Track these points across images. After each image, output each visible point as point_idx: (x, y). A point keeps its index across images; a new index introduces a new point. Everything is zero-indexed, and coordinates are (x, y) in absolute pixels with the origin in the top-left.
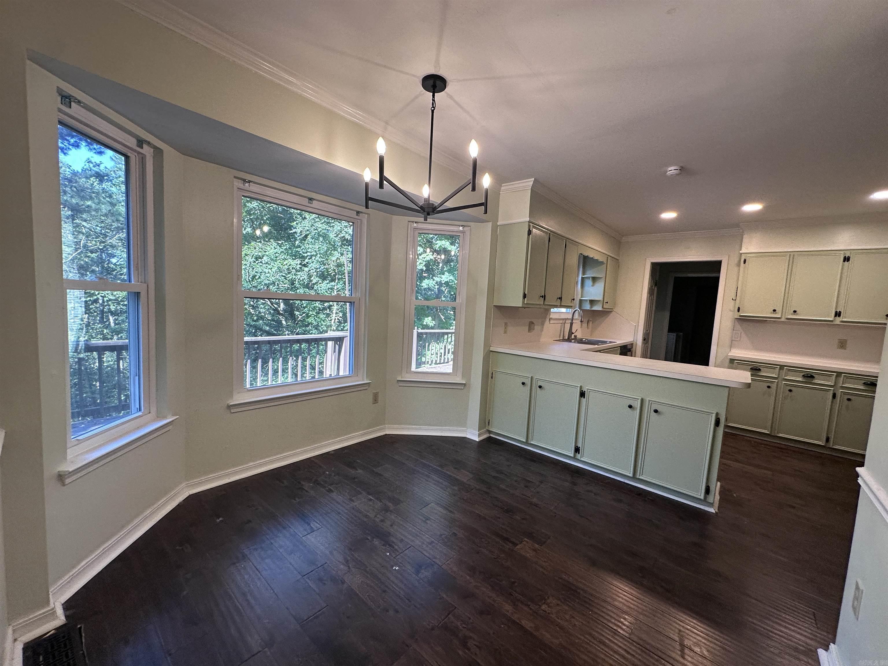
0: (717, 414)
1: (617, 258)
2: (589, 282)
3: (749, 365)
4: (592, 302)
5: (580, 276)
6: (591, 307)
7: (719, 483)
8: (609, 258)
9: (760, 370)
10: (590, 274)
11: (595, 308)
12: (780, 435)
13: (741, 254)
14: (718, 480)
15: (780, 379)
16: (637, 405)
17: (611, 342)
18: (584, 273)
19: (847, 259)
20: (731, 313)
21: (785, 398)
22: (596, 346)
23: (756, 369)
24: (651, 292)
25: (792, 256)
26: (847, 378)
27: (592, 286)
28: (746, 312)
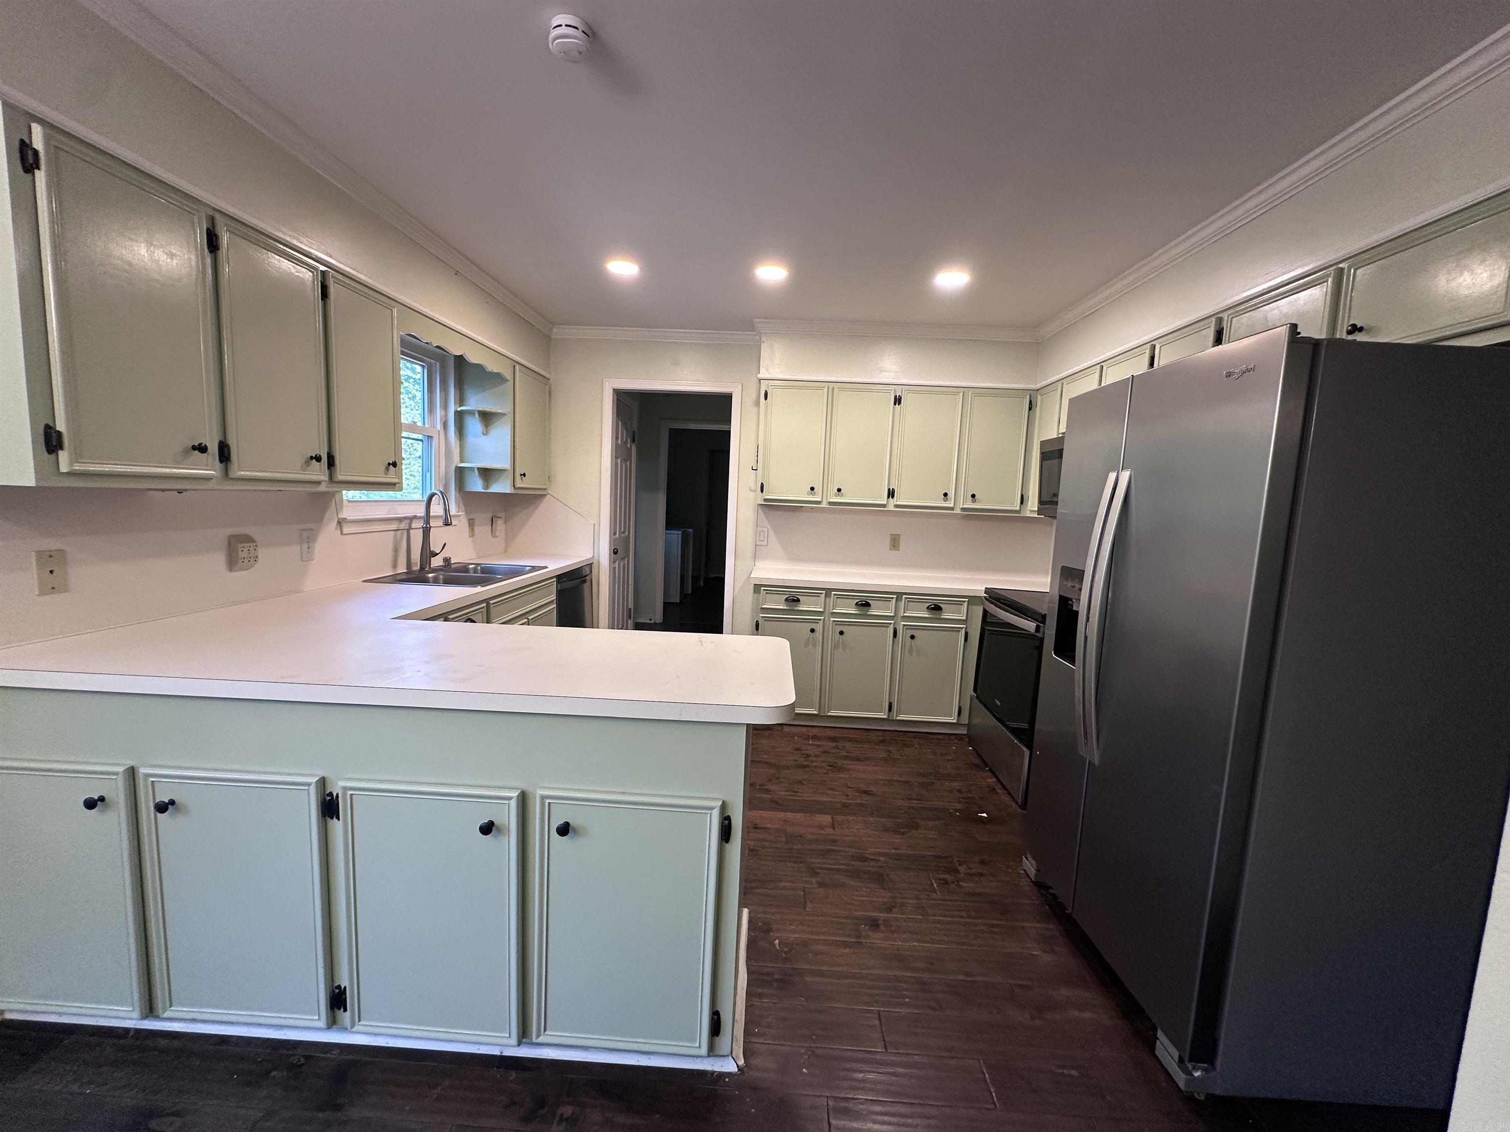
0: (724, 806)
1: (547, 375)
2: (474, 425)
3: (783, 594)
4: (487, 474)
5: (452, 409)
6: (487, 487)
7: (746, 911)
8: (517, 367)
9: (798, 600)
10: (475, 402)
11: (496, 488)
12: (833, 713)
13: (760, 380)
14: (741, 905)
15: (827, 614)
16: (509, 818)
17: (534, 569)
18: (461, 401)
19: (898, 401)
20: (752, 495)
21: (835, 647)
22: (479, 589)
23: (794, 601)
24: (620, 453)
25: (832, 388)
26: (909, 601)
27: (486, 433)
28: (773, 493)
